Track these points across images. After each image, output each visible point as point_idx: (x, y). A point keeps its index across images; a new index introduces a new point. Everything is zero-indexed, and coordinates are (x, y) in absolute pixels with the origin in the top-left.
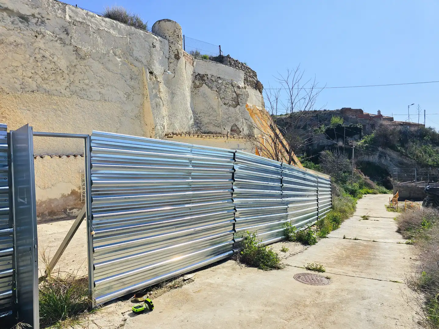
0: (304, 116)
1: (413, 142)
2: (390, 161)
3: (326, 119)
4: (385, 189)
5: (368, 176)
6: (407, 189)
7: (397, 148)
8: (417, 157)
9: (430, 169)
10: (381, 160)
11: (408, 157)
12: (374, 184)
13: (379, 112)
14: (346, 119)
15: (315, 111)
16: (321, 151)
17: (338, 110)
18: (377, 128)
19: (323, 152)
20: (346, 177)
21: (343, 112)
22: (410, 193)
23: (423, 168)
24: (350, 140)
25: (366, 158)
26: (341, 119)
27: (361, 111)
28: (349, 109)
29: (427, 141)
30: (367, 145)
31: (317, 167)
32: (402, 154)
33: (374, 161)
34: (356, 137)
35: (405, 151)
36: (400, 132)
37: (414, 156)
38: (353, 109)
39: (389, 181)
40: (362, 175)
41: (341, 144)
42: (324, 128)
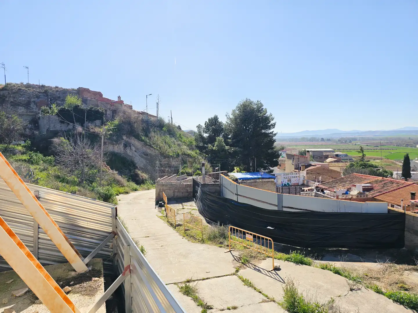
0: (26, 89)
1: (155, 132)
2: (135, 151)
3: (59, 97)
4: (135, 186)
5: (116, 170)
6: (171, 187)
7: (141, 137)
8: (160, 148)
9: (171, 160)
10: (127, 150)
11: (152, 147)
12: (123, 180)
13: (119, 97)
14: (84, 101)
15: (43, 86)
16: (53, 137)
17: (73, 90)
18: (121, 114)
19: (56, 140)
20: (94, 175)
21: (80, 92)
22: (174, 192)
23: (166, 158)
24: (91, 126)
25: (111, 148)
26: (79, 99)
27: (100, 94)
28: (88, 90)
29: (165, 131)
30: (111, 132)
31: (47, 160)
32: (146, 144)
33: (119, 151)
34: (98, 122)
35: (149, 141)
36: (143, 121)
37: (157, 147)
38: (92, 91)
39: (137, 175)
40: (109, 169)
41: (80, 129)
42: (55, 109)
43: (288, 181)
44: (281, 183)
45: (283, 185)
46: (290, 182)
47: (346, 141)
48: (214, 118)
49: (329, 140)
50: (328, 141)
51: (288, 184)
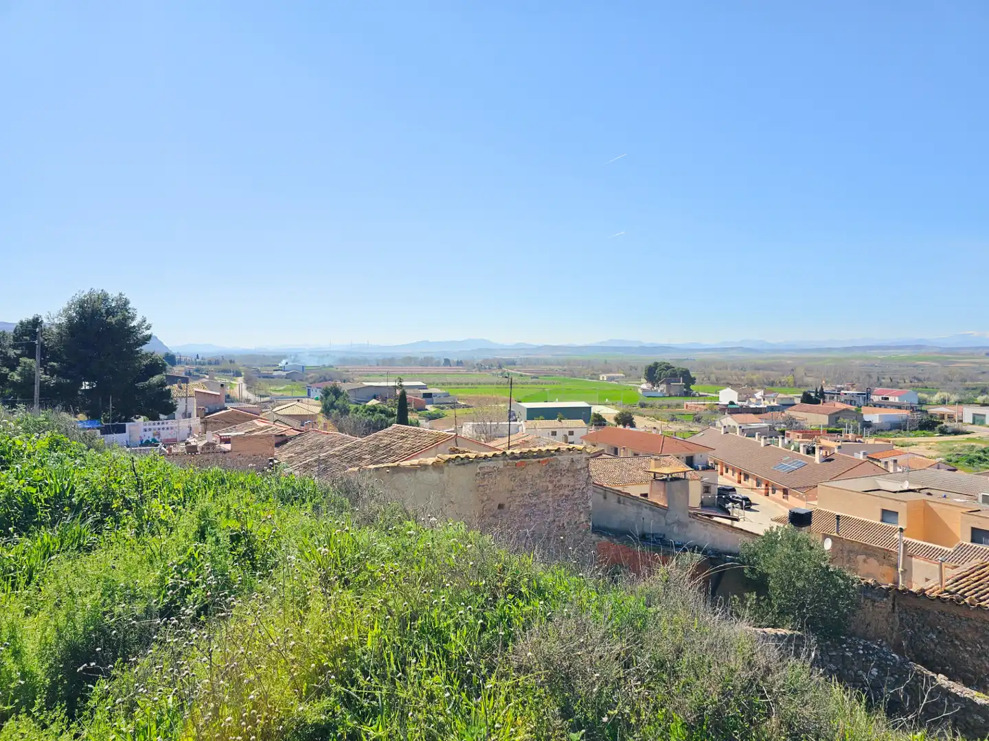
43: (154, 435)
44: (138, 439)
45: (144, 442)
46: (159, 438)
47: (492, 365)
48: (33, 320)
49: (459, 363)
50: (458, 365)
51: (154, 440)
